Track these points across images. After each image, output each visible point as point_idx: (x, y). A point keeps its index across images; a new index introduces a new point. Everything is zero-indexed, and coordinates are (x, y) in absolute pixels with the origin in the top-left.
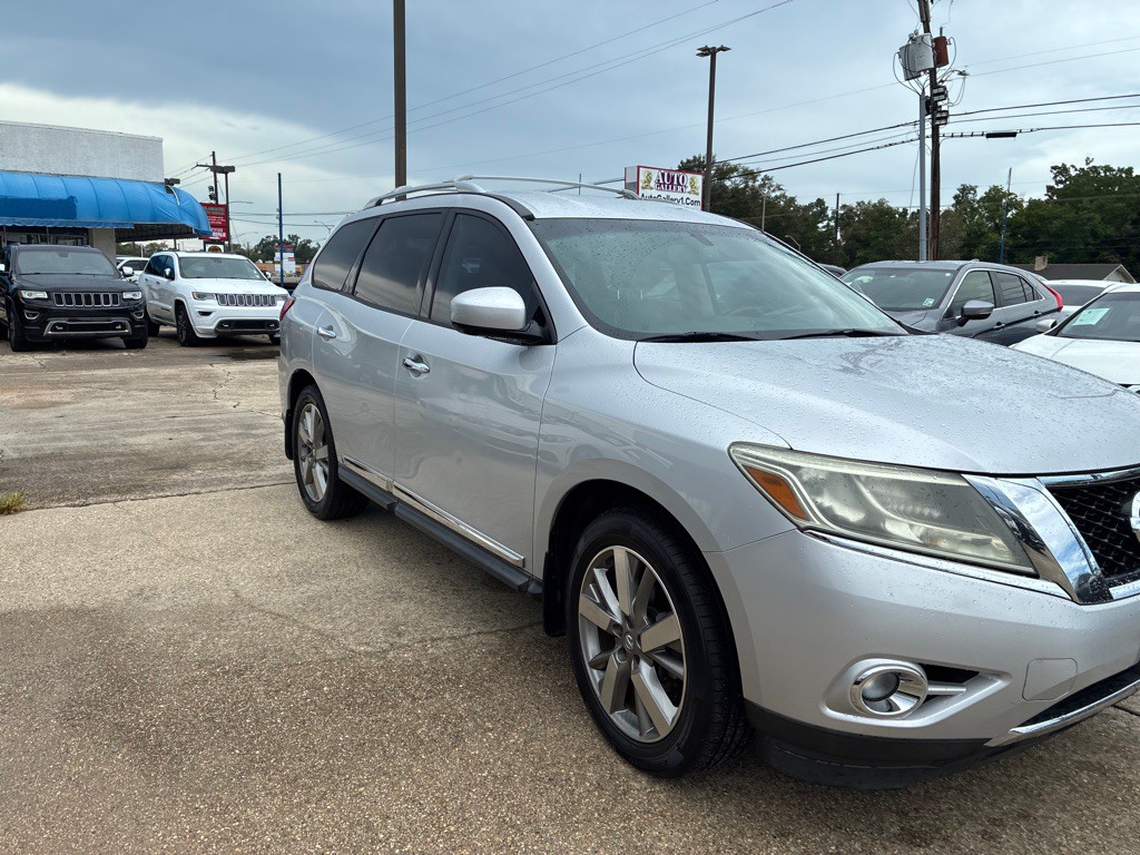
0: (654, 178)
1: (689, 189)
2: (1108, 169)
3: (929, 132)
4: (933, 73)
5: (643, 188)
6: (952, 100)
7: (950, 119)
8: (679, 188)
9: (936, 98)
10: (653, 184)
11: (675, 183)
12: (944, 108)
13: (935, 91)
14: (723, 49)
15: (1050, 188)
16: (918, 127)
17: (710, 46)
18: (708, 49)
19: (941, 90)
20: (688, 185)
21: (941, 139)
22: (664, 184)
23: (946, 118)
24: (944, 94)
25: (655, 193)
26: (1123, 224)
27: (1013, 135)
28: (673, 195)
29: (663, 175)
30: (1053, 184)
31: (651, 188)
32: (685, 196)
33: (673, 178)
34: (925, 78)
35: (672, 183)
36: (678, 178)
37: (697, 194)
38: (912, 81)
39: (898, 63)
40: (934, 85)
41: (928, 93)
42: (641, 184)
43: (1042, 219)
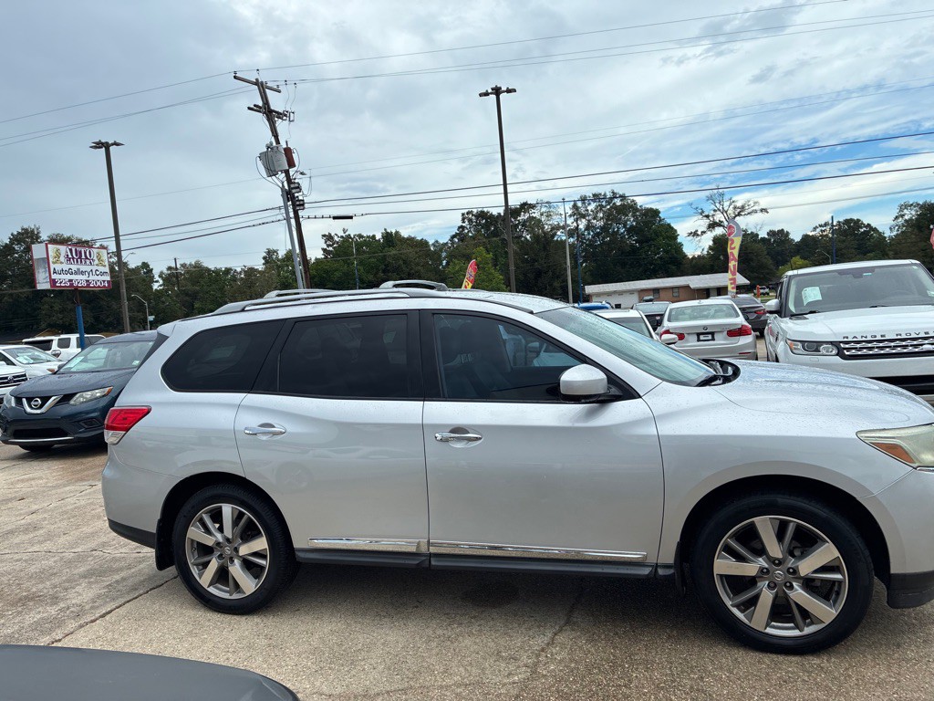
0: (63, 254)
1: (96, 262)
2: (360, 236)
3: (292, 215)
4: (287, 172)
5: (54, 263)
6: (305, 193)
7: (306, 205)
8: (88, 262)
9: (294, 191)
10: (62, 259)
11: (83, 257)
12: (301, 198)
13: (292, 186)
14: (116, 144)
15: (324, 250)
16: (283, 211)
17: (103, 141)
18: (102, 144)
19: (296, 185)
20: (95, 258)
21: (301, 220)
22: (73, 258)
23: (303, 205)
24: (299, 188)
25: (66, 267)
26: (377, 273)
27: (351, 218)
28: (83, 268)
29: (71, 250)
30: (325, 247)
31: (62, 263)
32: (94, 268)
33: (80, 252)
34: (281, 176)
35: (80, 257)
36: (85, 253)
37: (105, 266)
38: (274, 177)
39: (260, 163)
40: (289, 181)
41: (286, 187)
42: (51, 260)
43: (327, 272)
